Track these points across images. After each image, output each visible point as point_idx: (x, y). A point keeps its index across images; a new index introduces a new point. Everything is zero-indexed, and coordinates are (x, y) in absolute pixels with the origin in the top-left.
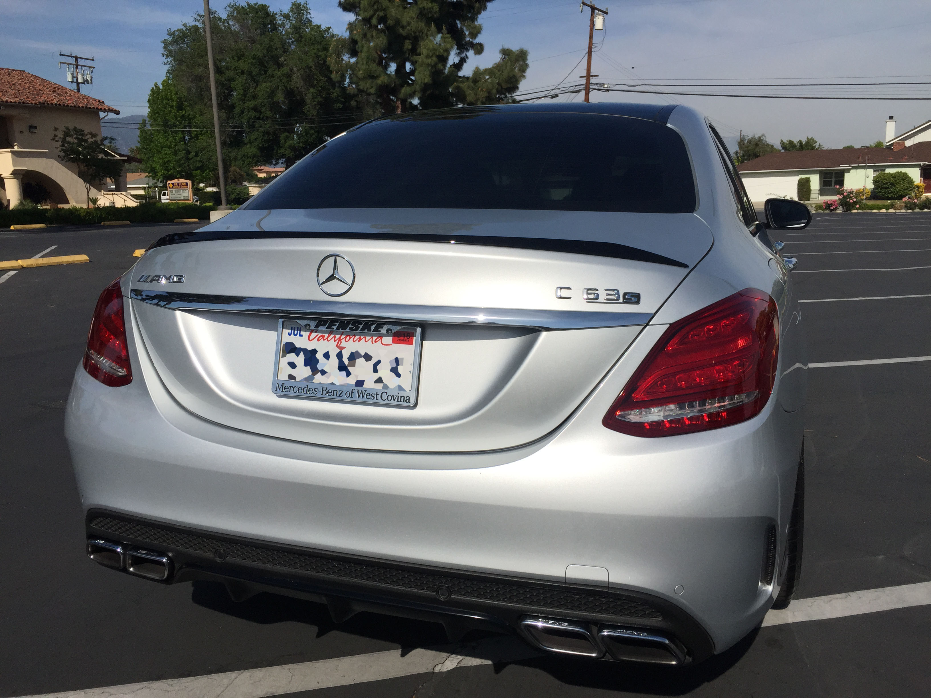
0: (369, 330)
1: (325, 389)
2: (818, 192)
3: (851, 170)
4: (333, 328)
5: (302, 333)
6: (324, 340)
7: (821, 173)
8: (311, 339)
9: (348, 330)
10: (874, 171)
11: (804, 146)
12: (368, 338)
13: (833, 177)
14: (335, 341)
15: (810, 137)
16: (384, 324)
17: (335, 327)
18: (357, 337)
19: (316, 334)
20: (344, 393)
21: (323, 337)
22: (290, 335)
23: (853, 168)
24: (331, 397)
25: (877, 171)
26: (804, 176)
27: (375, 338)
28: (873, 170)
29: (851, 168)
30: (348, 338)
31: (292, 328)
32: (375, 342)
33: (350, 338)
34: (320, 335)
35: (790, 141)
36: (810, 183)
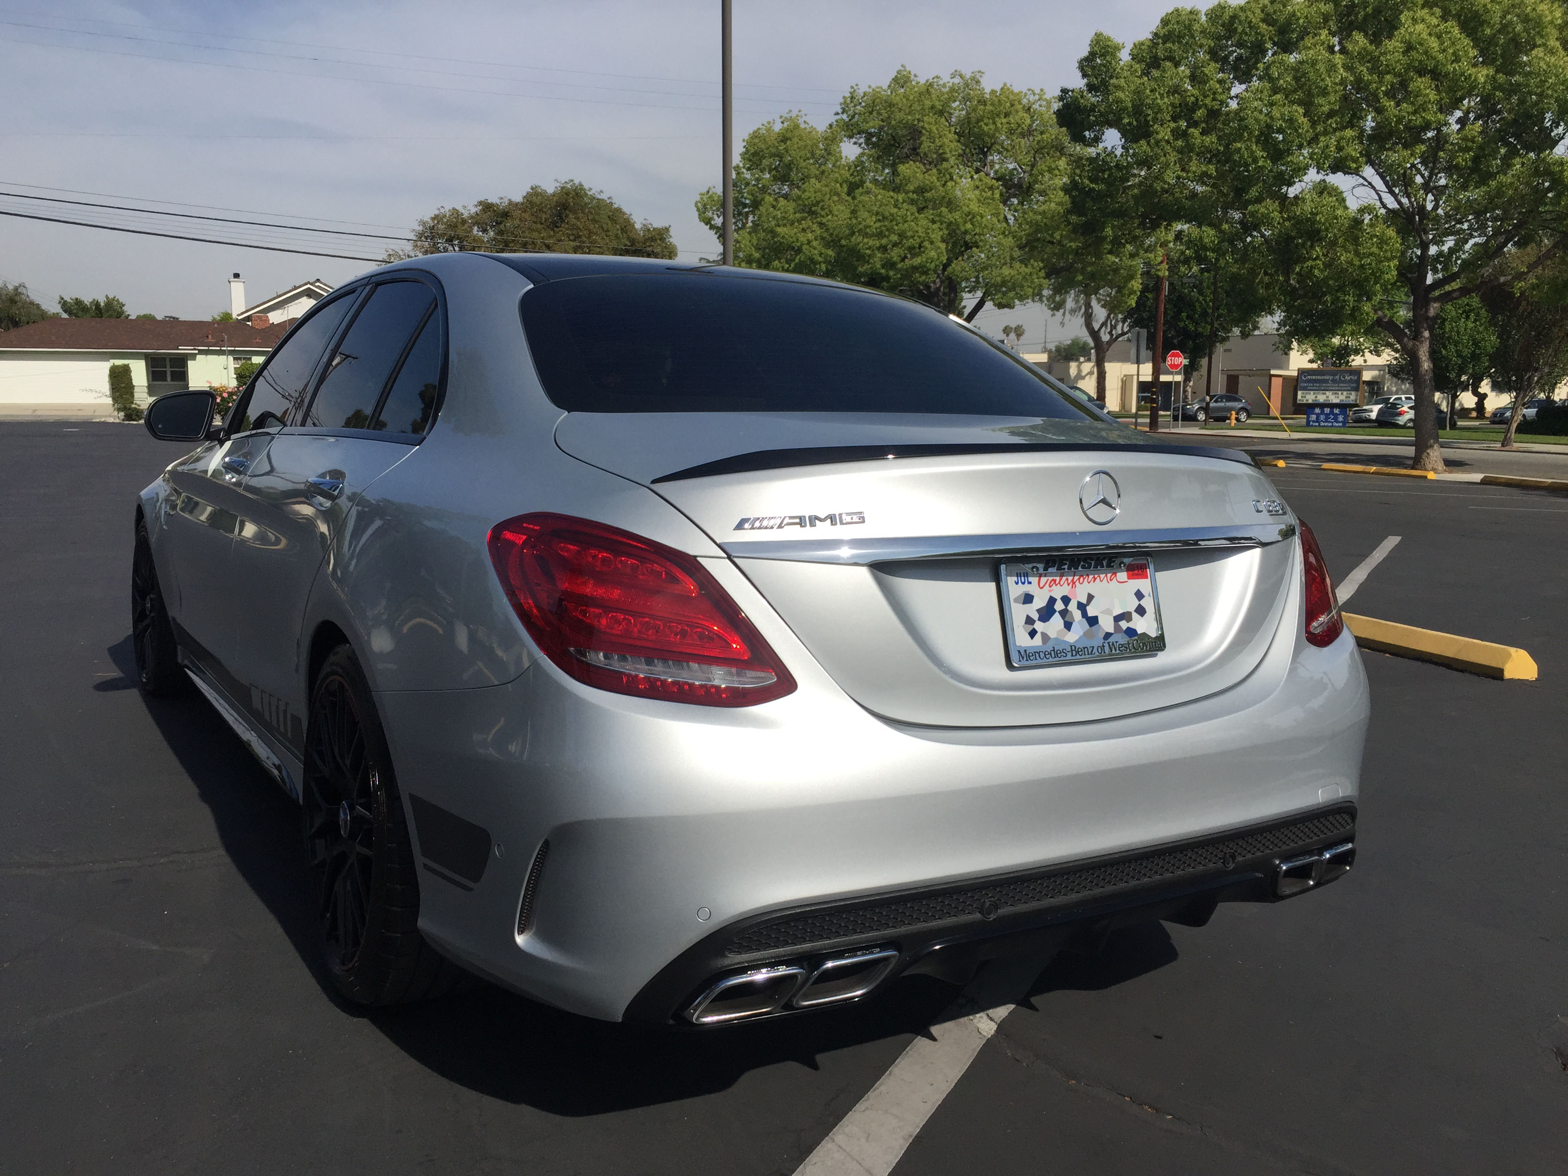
0: (1102, 566)
1: (1073, 647)
2: (146, 390)
3: (198, 356)
4: (1064, 569)
5: (1030, 579)
6: (1056, 585)
7: (147, 357)
8: (1041, 586)
9: (1080, 569)
10: (235, 359)
11: (103, 311)
12: (1102, 576)
13: (168, 366)
14: (1068, 584)
15: (111, 297)
16: (1116, 557)
17: (1066, 567)
18: (1091, 577)
19: (1046, 578)
20: (1095, 650)
21: (1055, 581)
22: (1017, 583)
23: (201, 352)
24: (1083, 657)
25: (240, 359)
26: (119, 362)
27: (1109, 575)
28: (232, 358)
29: (197, 352)
30: (1082, 579)
31: (1017, 574)
32: (1111, 580)
33: (1084, 579)
34: (1050, 579)
35: (77, 299)
36: (130, 375)
